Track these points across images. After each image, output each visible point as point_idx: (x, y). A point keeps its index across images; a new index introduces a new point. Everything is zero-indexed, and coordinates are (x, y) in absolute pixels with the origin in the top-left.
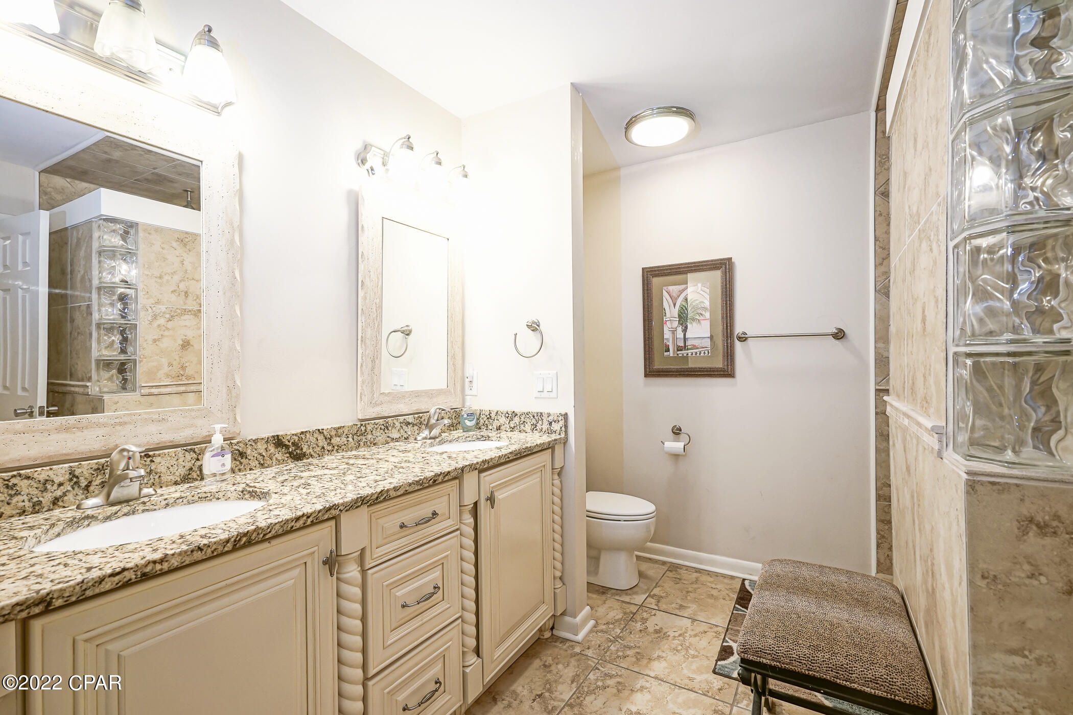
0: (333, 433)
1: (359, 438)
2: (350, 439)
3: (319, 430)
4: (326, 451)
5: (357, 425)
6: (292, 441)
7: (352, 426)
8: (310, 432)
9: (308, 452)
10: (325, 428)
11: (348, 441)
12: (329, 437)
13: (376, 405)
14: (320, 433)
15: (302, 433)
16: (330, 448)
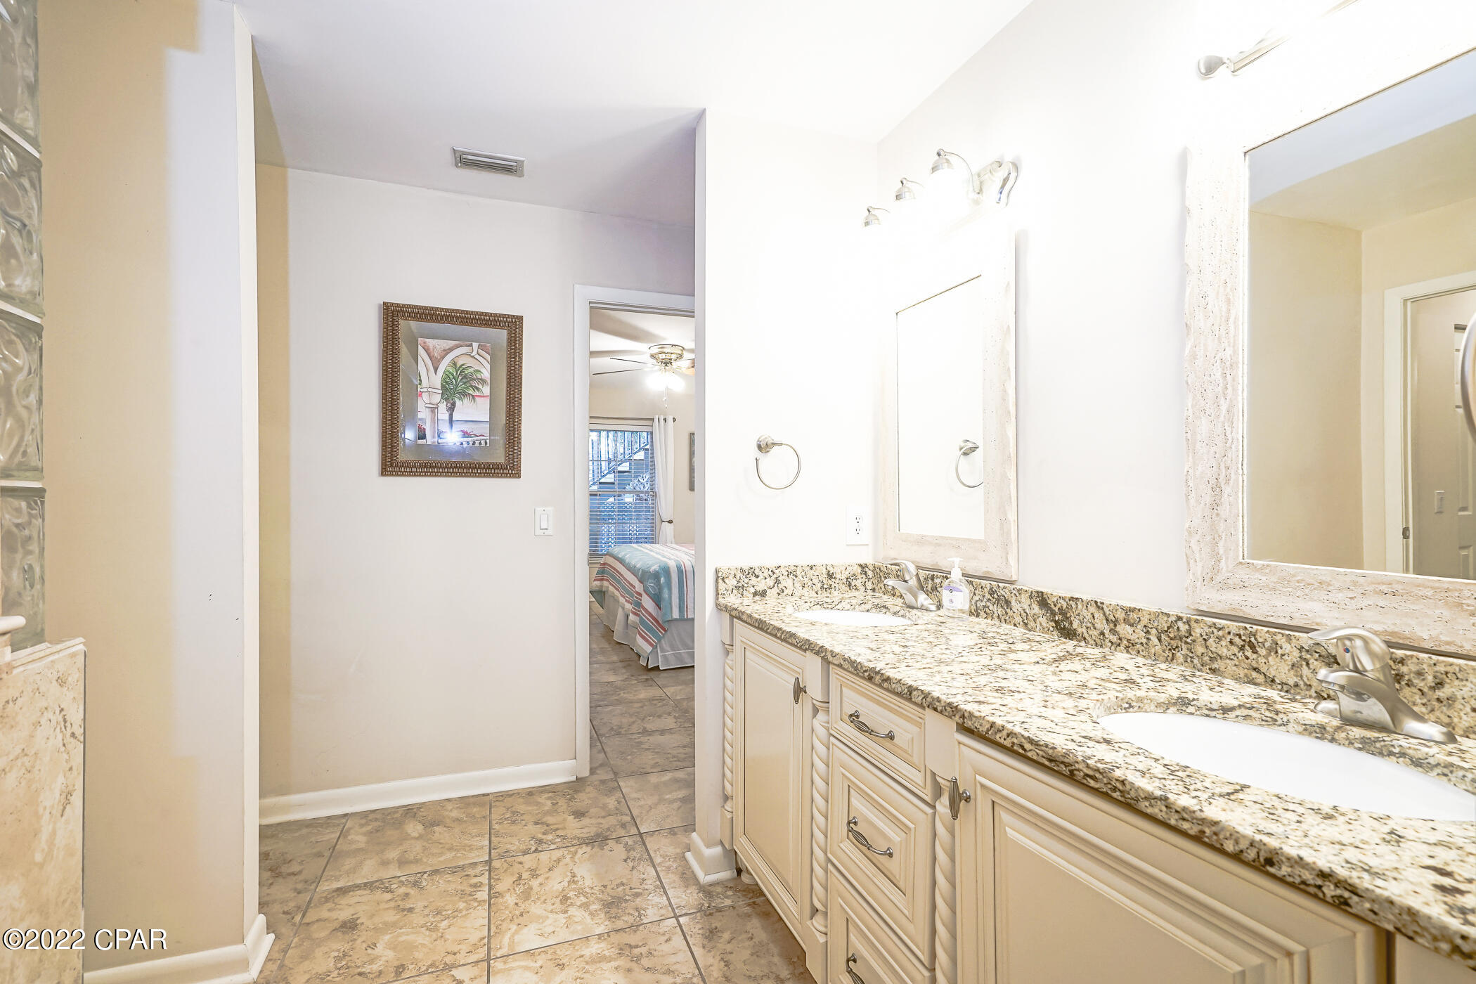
0: (1120, 615)
1: (1174, 643)
2: (1155, 640)
3: (1096, 602)
4: (1107, 641)
5: (1168, 615)
6: (1059, 606)
7: (1157, 615)
8: (1082, 601)
9: (1080, 631)
10: (1107, 602)
11: (1148, 639)
12: (1113, 619)
13: (1225, 586)
14: (1098, 607)
15: (1072, 599)
16: (1114, 639)
